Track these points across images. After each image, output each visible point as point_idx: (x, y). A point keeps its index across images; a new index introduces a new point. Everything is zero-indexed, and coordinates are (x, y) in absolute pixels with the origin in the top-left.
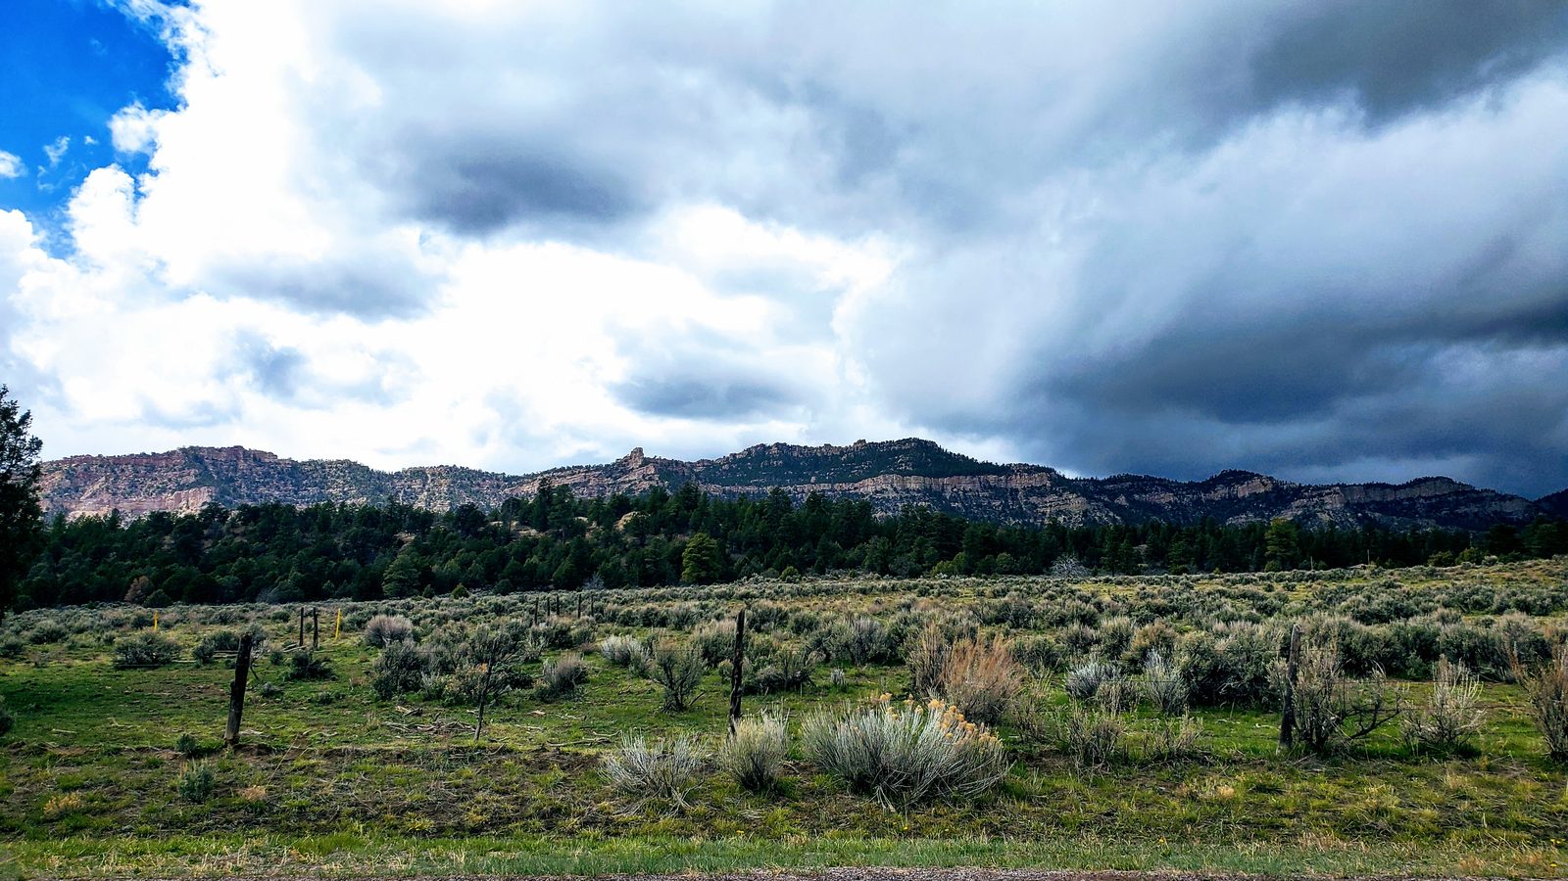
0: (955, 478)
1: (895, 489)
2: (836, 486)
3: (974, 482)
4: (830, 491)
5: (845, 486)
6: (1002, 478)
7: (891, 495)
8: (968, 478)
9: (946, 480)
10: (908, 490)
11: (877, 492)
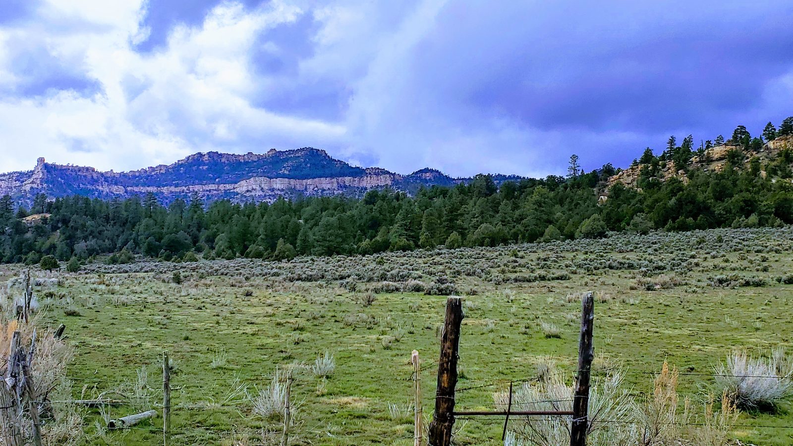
0: (317, 179)
1: (262, 189)
2: (222, 187)
3: (332, 183)
4: (216, 190)
5: (228, 187)
6: (356, 179)
7: (258, 194)
8: (327, 179)
9: (309, 181)
10: (273, 190)
11: (248, 191)
